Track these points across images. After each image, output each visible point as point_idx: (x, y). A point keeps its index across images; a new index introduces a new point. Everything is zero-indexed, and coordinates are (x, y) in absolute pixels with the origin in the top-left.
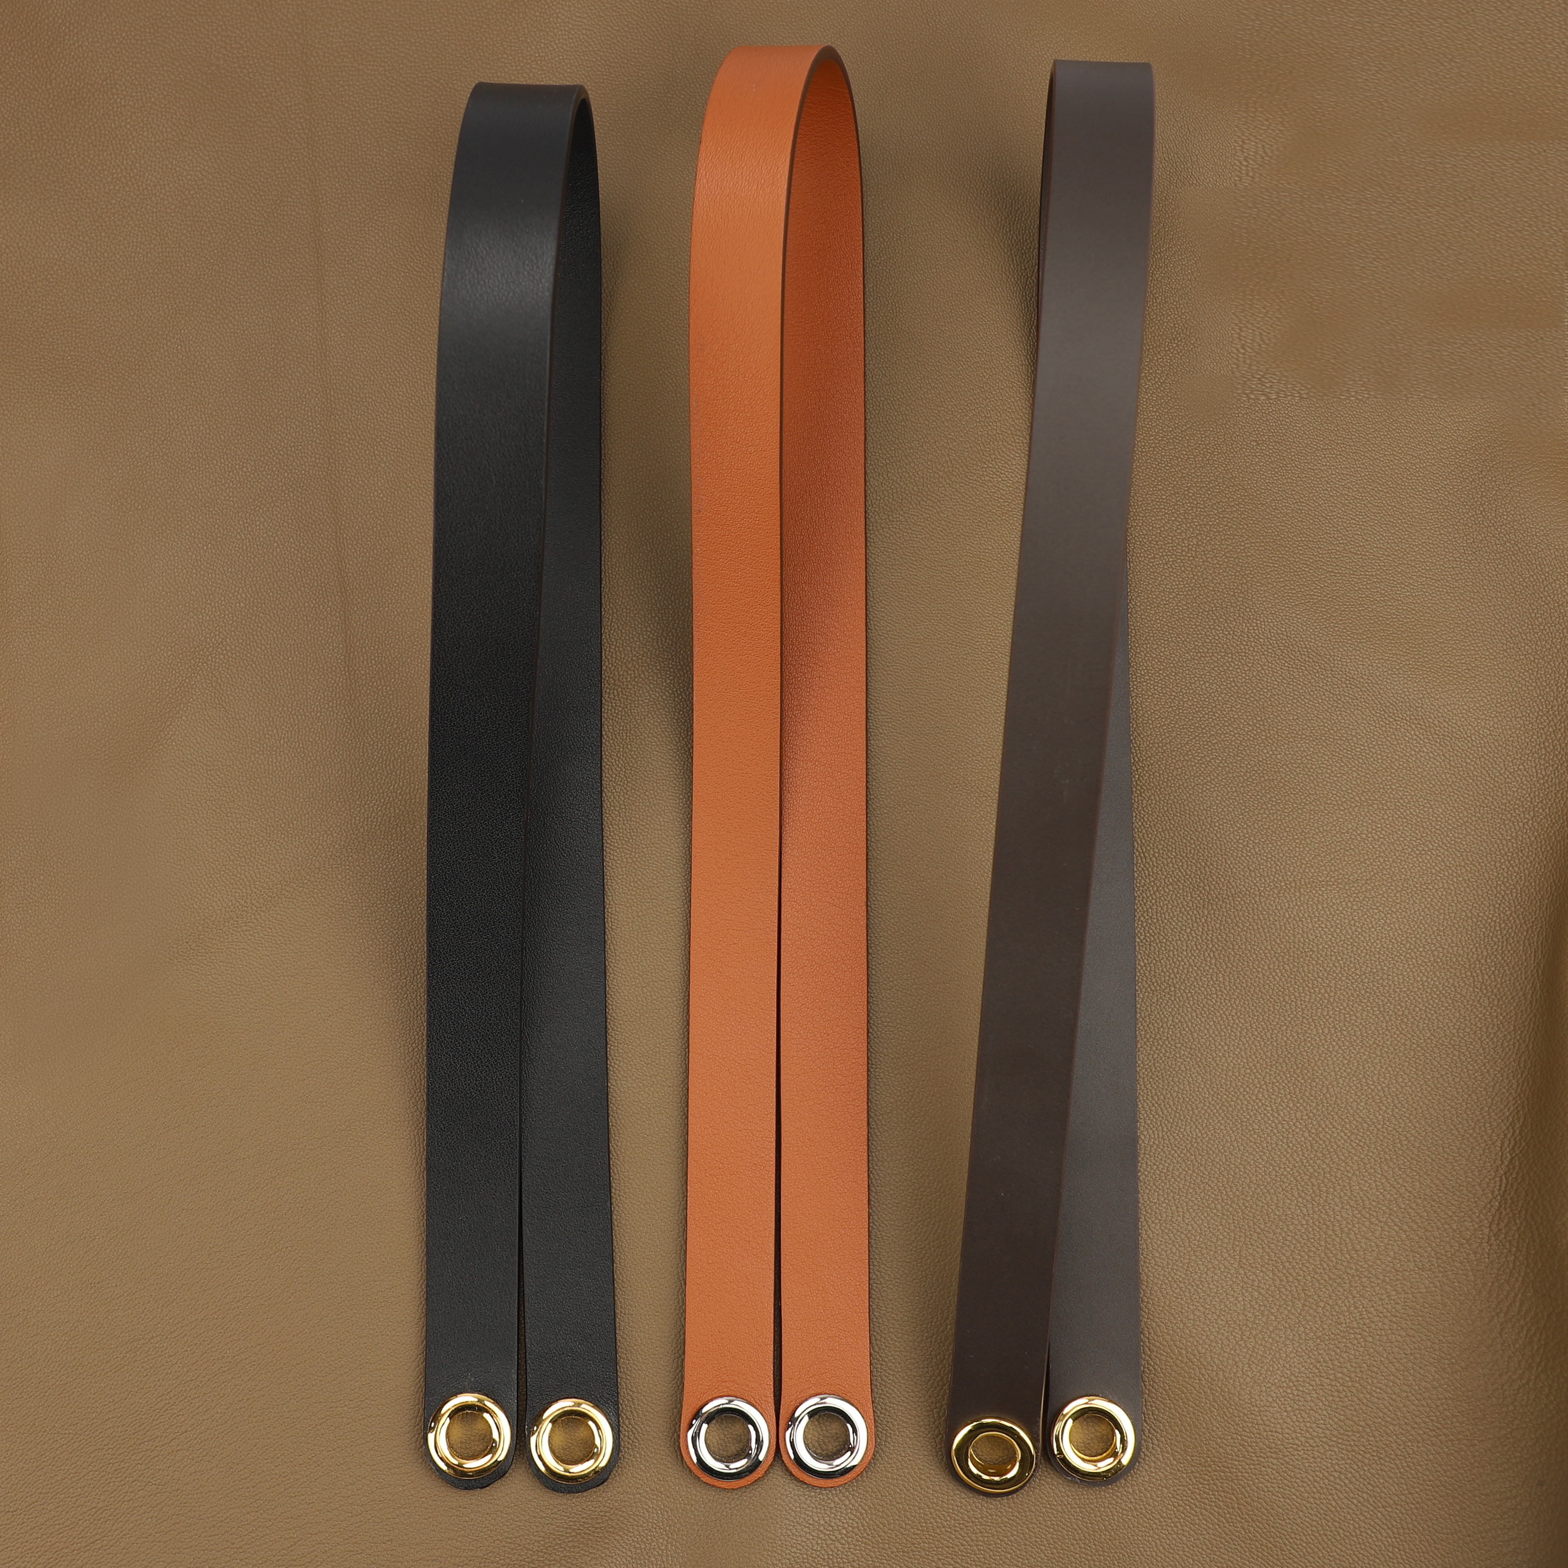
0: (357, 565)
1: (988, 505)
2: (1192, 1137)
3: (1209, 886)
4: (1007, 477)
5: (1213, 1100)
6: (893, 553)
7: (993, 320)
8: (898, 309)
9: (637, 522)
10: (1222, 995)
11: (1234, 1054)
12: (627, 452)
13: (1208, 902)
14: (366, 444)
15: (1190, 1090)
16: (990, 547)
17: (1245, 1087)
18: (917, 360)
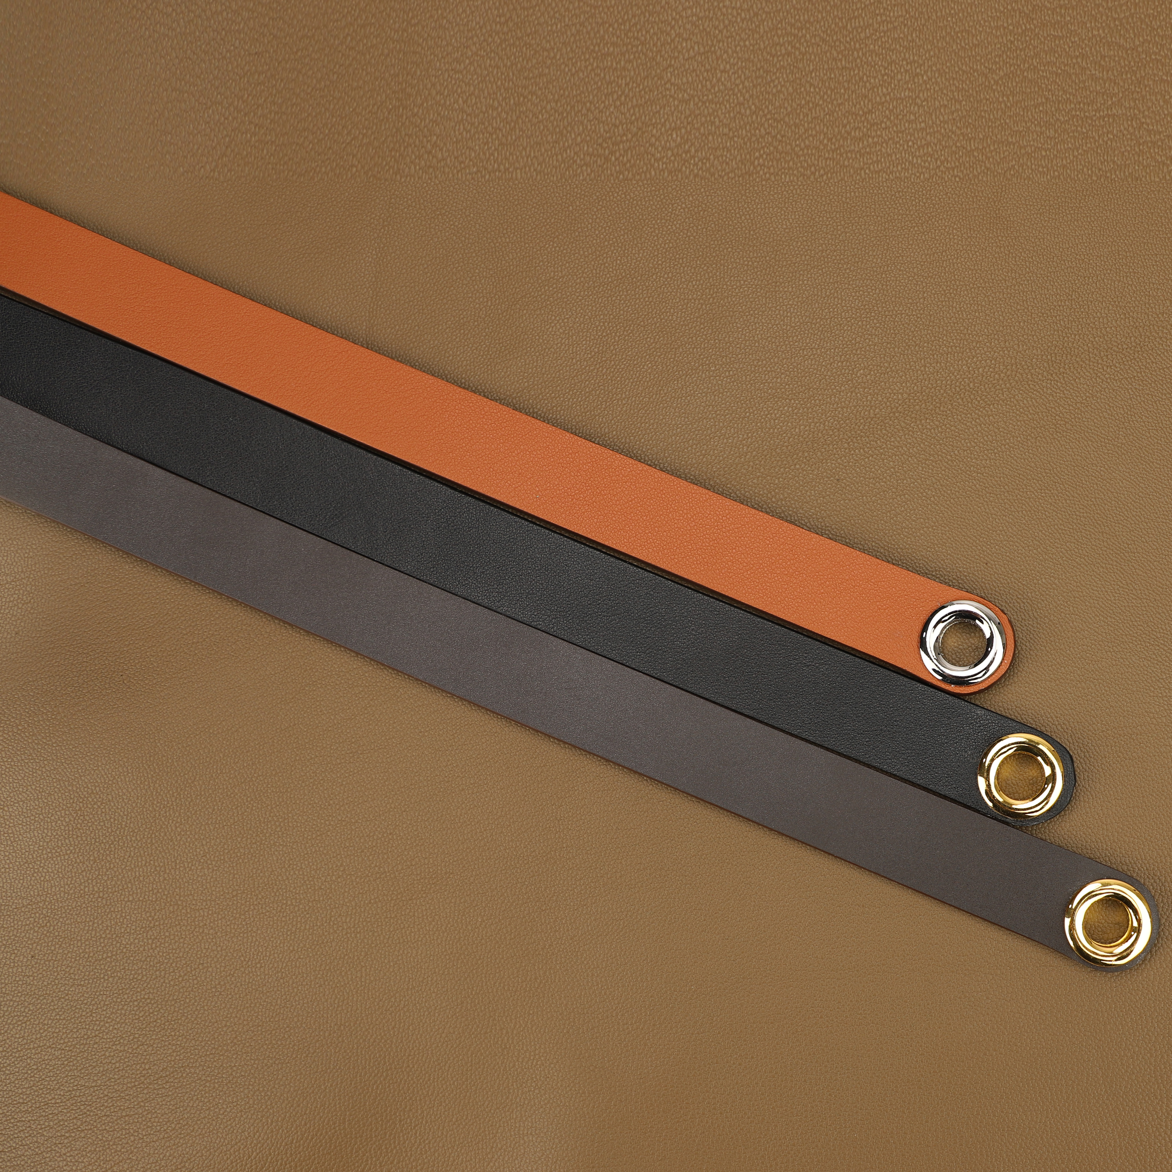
0: (384, 335)
1: (1043, 420)
2: (1076, 1132)
3: (1165, 877)
4: (1071, 395)
5: (1107, 1099)
6: (930, 447)
7: (1101, 227)
8: (1003, 193)
9: (675, 355)
10: (1147, 994)
11: (1143, 1058)
12: (683, 280)
13: (1160, 894)
14: (424, 214)
15: (1087, 1083)
16: (1033, 464)
17: (1145, 1095)
18: (1009, 251)
